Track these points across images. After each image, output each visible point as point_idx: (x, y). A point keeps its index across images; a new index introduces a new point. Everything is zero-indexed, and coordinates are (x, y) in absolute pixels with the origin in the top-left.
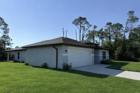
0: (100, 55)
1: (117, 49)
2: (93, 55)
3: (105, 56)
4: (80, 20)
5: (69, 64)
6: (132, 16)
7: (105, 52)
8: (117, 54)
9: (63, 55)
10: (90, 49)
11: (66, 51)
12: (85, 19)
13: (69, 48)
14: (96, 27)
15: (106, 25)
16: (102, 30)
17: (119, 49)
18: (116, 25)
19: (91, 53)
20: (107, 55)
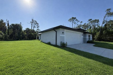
0: (87, 37)
1: (97, 34)
2: (83, 37)
3: (90, 38)
4: (73, 19)
5: (65, 43)
6: (109, 12)
7: (90, 35)
8: (96, 37)
9: (61, 35)
10: (81, 33)
11: (63, 33)
12: (75, 18)
13: (66, 31)
14: (82, 22)
15: (88, 21)
16: (85, 24)
17: (98, 34)
18: (94, 20)
19: (82, 35)
20: (91, 37)
